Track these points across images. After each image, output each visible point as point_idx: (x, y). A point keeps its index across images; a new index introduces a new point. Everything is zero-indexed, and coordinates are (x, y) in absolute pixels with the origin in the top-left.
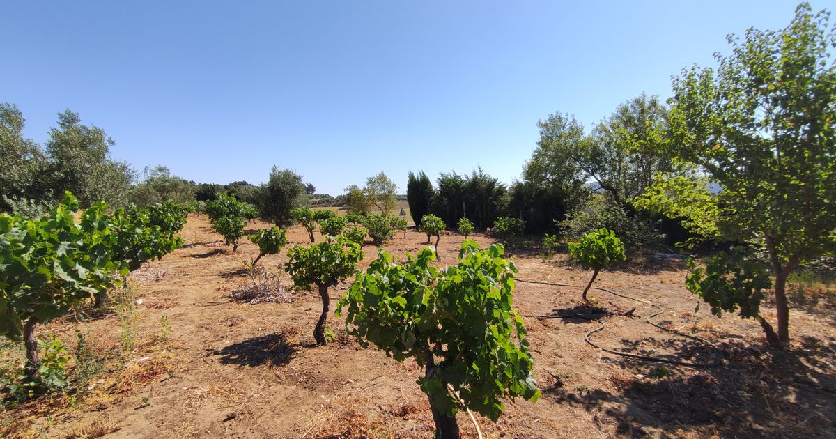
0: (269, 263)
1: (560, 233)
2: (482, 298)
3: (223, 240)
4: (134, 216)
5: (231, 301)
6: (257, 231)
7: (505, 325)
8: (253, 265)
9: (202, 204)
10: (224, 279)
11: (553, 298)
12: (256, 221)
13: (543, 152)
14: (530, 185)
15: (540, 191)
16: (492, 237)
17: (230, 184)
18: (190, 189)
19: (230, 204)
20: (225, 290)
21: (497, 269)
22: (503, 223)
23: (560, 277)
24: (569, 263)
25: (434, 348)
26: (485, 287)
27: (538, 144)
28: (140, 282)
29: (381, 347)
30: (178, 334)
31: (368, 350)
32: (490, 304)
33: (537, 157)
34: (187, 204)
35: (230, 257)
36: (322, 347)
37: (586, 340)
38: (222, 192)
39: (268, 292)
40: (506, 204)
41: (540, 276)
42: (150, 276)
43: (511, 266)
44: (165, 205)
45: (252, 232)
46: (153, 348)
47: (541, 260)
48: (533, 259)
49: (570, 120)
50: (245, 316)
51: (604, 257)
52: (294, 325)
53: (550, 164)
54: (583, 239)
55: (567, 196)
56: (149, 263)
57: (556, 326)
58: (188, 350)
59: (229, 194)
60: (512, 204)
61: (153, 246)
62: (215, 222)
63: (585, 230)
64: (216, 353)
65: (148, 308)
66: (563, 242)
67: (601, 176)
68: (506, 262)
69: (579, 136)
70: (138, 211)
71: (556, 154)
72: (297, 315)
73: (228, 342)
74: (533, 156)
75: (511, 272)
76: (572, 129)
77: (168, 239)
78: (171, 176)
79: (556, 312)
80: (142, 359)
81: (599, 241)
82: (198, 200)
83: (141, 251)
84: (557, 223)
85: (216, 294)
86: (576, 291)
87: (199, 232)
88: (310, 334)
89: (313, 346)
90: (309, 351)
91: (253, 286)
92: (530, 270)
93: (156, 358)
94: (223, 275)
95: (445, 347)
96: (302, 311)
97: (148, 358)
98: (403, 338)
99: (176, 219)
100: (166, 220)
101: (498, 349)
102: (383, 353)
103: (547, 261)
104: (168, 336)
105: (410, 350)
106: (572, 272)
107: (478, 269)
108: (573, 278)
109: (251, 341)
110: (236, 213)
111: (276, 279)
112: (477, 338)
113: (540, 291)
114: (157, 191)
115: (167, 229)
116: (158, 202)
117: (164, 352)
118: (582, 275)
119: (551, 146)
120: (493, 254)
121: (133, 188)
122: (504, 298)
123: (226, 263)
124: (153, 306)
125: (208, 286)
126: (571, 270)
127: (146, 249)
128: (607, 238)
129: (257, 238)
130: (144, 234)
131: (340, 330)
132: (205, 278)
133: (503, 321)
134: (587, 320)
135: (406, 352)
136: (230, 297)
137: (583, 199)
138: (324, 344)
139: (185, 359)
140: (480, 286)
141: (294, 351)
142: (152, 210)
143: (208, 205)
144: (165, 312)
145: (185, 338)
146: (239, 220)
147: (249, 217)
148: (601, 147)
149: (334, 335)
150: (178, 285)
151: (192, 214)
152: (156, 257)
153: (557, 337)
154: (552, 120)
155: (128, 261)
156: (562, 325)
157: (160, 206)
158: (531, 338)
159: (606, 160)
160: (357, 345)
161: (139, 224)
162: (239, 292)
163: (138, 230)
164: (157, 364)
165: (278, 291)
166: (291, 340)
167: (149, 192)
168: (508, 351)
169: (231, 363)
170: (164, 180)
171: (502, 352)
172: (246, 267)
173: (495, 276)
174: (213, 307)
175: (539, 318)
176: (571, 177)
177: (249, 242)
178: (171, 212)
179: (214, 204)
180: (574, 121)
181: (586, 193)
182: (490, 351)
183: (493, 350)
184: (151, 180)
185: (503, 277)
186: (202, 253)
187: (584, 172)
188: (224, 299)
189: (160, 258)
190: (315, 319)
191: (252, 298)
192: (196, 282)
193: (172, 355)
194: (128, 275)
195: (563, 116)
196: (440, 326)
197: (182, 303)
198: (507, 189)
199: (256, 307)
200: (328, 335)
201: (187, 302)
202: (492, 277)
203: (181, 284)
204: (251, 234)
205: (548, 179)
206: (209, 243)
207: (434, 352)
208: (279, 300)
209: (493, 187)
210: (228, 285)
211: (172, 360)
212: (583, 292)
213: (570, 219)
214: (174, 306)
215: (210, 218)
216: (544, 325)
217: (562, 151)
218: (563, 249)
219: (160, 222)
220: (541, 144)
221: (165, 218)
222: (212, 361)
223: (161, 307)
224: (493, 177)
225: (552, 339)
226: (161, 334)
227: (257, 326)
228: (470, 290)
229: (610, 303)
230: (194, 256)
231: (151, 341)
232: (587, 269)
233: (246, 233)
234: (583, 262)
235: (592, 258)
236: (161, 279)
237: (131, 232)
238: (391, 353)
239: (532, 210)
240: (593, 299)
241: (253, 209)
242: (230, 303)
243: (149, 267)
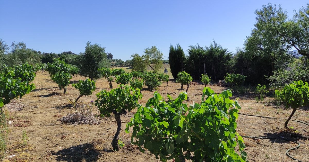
0: (85, 101)
1: (269, 84)
2: (217, 123)
3: (58, 87)
4: (6, 72)
5: (62, 123)
6: (78, 82)
7: (232, 142)
8: (76, 101)
9: (45, 65)
10: (58, 110)
11: (264, 126)
12: (78, 75)
13: (259, 31)
14: (249, 53)
15: (256, 56)
16: (222, 86)
17: (62, 53)
18: (38, 56)
19: (62, 65)
20: (59, 117)
21: (226, 106)
22: (230, 77)
23: (269, 112)
24: (275, 103)
25: (186, 154)
26: (219, 117)
27: (255, 26)
28: (10, 111)
29: (152, 152)
30: (32, 142)
31: (144, 154)
32: (222, 128)
33: (254, 34)
34: (36, 65)
35: (62, 97)
36: (117, 152)
37: (287, 154)
38: (57, 58)
39: (85, 118)
40: (233, 65)
41: (255, 111)
42: (15, 107)
43: (236, 104)
44: (23, 65)
45: (75, 82)
46: (17, 150)
47: (255, 101)
48: (250, 101)
49: (278, 9)
50: (71, 132)
51: (300, 100)
52: (100, 138)
53: (263, 39)
54: (285, 88)
55: (274, 59)
56: (15, 100)
57: (266, 144)
58: (37, 152)
59: (61, 59)
60: (236, 65)
61: (18, 90)
62: (53, 76)
63: (287, 82)
64: (54, 154)
65: (15, 126)
66: (271, 90)
67: (299, 46)
68: (232, 101)
69: (284, 19)
70: (9, 69)
71: (268, 32)
72: (101, 132)
73: (60, 148)
74: (252, 34)
75: (236, 108)
76: (279, 15)
77: (26, 86)
78: (26, 49)
79: (266, 135)
80: (11, 157)
81: (296, 89)
82: (43, 63)
83: (10, 92)
84: (267, 77)
85: (53, 119)
86: (280, 122)
87: (44, 82)
88: (110, 144)
89: (111, 151)
90: (109, 154)
91: (75, 115)
92: (248, 108)
93: (19, 156)
94: (58, 108)
95: (192, 154)
96: (105, 130)
97: (14, 156)
98: (167, 147)
99: (30, 74)
100: (24, 75)
101: (228, 157)
102: (154, 156)
103: (260, 102)
104: (26, 143)
105: (170, 155)
106: (277, 110)
107: (215, 105)
108: (278, 113)
109: (74, 147)
110: (66, 71)
111: (89, 110)
112: (213, 149)
113: (255, 121)
114: (20, 57)
115: (25, 80)
116: (19, 64)
117: (24, 152)
118: (284, 111)
119: (264, 27)
120: (224, 96)
121: (5, 55)
122: (232, 124)
123: (59, 101)
124: (17, 125)
125: (48, 114)
126: (276, 108)
127: (13, 91)
128: (303, 87)
129: (78, 85)
130: (12, 83)
131: (127, 141)
132: (47, 109)
133: (230, 139)
134: (288, 141)
135: (168, 156)
136: (62, 121)
137: (286, 62)
138: (117, 150)
139: (36, 157)
140: (216, 116)
141: (100, 154)
142: (16, 68)
143: (48, 66)
144: (24, 129)
145: (36, 145)
146: (67, 74)
147: (73, 73)
148: (300, 26)
149: (124, 145)
150: (32, 113)
151: (39, 71)
152: (19, 96)
153: (267, 152)
154: (265, 9)
155: (3, 99)
156: (270, 144)
157: (21, 66)
158: (249, 151)
159: (303, 35)
160: (138, 151)
161: (9, 77)
162: (67, 118)
163: (9, 80)
164: (20, 159)
165: (91, 118)
166: (98, 147)
167: (15, 58)
168: (234, 158)
169: (63, 160)
170: (23, 50)
171: (230, 159)
172: (72, 103)
173: (225, 110)
174: (52, 127)
175: (254, 139)
176: (277, 47)
177: (74, 88)
178: (27, 70)
179: (52, 65)
180: (281, 9)
181: (288, 57)
182: (222, 158)
183: (224, 157)
184: (15, 51)
185: (230, 111)
186: (45, 95)
187: (287, 44)
188: (58, 122)
189: (21, 97)
190: (112, 134)
191: (75, 122)
192: (41, 111)
193: (28, 154)
194: (3, 107)
195: (273, 6)
196: (189, 141)
197: (34, 124)
198: (233, 55)
199: (77, 127)
200: (120, 145)
201: (37, 123)
202: (224, 111)
203: (33, 113)
204: (75, 83)
205: (261, 49)
206: (49, 88)
207: (186, 157)
208: (91, 123)
209: (224, 54)
210: (61, 114)
211: (28, 157)
212: (284, 123)
213: (276, 75)
214: (29, 126)
215: (50, 74)
216: (258, 143)
217: (272, 29)
218: (271, 94)
219: (21, 76)
220: (257, 25)
221: (24, 73)
222: (51, 159)
223: (22, 126)
224: (224, 48)
225: (263, 153)
226: (22, 142)
227: (78, 139)
228: (210, 118)
229: (304, 131)
230: (40, 96)
231: (16, 146)
232: (288, 107)
233: (72, 83)
234: (285, 102)
235: (292, 101)
236: (22, 110)
237: (4, 81)
238: (159, 157)
239: (250, 69)
240: (292, 128)
241: (76, 68)
242: (61, 125)
243: (15, 102)
